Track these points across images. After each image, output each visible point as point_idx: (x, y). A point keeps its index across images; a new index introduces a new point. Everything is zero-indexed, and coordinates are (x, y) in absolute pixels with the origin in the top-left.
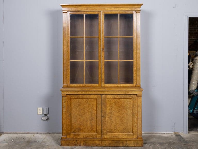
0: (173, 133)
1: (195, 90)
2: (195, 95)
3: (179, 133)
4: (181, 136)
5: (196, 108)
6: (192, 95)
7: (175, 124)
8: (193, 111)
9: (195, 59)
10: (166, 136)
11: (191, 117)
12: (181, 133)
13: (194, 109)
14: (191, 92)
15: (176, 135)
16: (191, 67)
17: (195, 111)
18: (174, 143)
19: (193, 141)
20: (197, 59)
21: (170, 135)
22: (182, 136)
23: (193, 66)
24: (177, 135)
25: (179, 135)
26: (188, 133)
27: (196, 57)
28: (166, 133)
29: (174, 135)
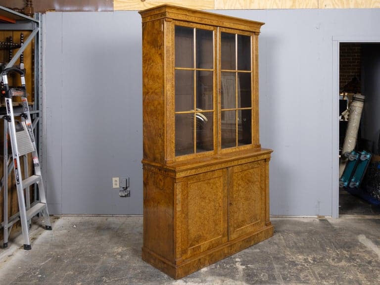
0: (316, 217)
1: (352, 152)
2: (352, 160)
3: (326, 217)
4: (328, 222)
5: (353, 180)
6: (347, 159)
7: (319, 202)
8: (349, 184)
9: (352, 105)
10: (305, 221)
11: (345, 192)
12: (328, 217)
13: (350, 181)
14: (346, 156)
15: (320, 220)
16: (346, 117)
17: (351, 184)
18: (316, 233)
19: (346, 230)
20: (355, 105)
21: (312, 219)
22: (330, 221)
23: (348, 115)
24: (323, 220)
25: (326, 220)
26: (340, 217)
27: (353, 103)
28: (305, 216)
29: (318, 220)
